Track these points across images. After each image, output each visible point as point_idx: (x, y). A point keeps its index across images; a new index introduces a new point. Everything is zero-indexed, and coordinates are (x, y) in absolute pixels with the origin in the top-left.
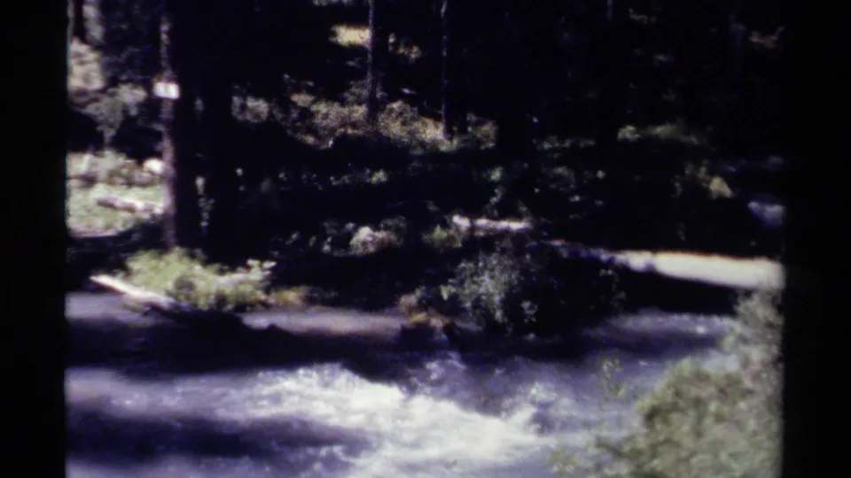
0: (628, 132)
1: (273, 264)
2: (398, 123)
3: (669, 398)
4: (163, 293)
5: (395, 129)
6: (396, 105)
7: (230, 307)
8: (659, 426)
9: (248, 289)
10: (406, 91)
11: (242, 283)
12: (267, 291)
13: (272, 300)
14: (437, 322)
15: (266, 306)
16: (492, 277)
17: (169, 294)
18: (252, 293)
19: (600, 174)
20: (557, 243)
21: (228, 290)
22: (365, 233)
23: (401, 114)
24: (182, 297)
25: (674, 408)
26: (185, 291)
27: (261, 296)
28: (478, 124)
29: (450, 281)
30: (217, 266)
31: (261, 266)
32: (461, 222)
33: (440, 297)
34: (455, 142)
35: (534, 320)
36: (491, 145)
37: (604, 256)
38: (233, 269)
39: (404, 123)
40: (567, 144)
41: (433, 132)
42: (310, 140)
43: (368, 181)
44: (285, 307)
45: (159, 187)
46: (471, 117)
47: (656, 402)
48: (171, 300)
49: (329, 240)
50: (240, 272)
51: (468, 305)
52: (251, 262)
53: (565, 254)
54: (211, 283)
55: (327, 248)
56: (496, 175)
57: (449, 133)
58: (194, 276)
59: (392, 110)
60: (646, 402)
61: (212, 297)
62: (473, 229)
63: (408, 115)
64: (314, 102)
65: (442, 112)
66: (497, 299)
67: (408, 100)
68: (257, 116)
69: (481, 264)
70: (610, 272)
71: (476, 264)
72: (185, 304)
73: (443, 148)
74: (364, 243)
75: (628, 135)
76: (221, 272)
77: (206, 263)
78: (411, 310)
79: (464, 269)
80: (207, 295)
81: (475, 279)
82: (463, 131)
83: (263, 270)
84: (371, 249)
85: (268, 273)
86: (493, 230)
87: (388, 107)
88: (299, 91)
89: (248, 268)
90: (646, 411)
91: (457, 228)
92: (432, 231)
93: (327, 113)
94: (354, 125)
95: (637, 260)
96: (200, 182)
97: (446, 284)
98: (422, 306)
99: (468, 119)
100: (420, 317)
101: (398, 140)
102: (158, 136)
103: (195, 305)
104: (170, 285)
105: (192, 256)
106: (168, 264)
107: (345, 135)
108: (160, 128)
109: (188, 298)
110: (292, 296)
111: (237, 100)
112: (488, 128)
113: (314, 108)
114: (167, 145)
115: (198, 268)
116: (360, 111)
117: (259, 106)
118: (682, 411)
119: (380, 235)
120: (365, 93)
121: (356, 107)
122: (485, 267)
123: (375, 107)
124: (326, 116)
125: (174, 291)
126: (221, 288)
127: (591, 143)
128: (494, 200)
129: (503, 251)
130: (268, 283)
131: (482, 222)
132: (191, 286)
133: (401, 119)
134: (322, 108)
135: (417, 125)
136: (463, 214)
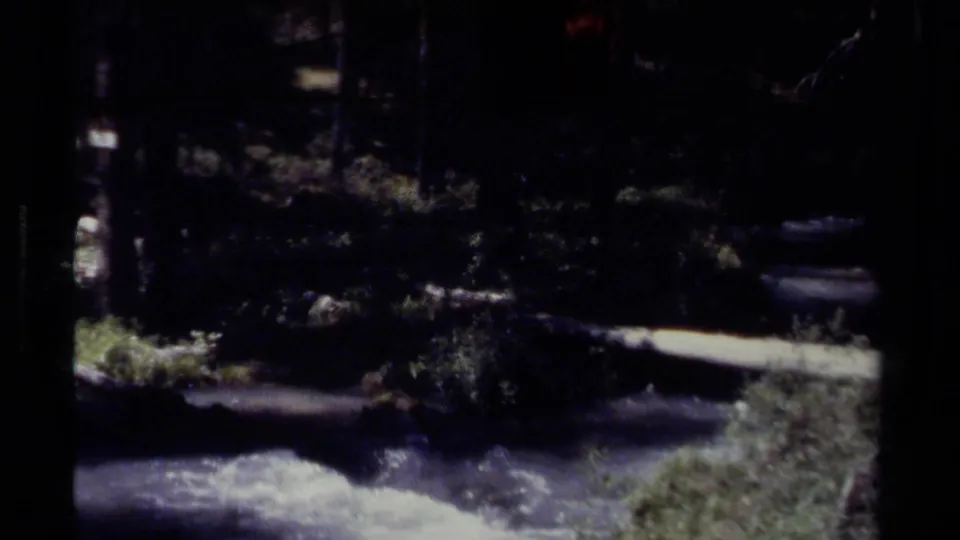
0: (627, 194)
1: (219, 335)
2: (367, 181)
3: (664, 491)
4: (94, 367)
5: (363, 186)
6: (364, 160)
7: (170, 383)
8: (649, 523)
9: (191, 363)
10: (378, 144)
11: (184, 356)
12: (212, 366)
13: (218, 375)
14: (404, 403)
15: (210, 384)
16: (467, 354)
17: (101, 367)
18: (195, 367)
19: (594, 241)
20: (542, 316)
21: (169, 364)
22: (325, 301)
23: (369, 170)
24: (115, 371)
25: (670, 502)
26: (118, 365)
27: (205, 370)
28: (458, 183)
29: (420, 357)
30: (156, 337)
31: (206, 338)
32: (436, 292)
33: (409, 375)
34: (432, 202)
35: (514, 402)
36: (472, 206)
37: (595, 332)
38: (174, 342)
39: (373, 181)
40: (559, 206)
41: (406, 191)
42: (266, 198)
43: (331, 243)
44: (233, 385)
45: (92, 248)
46: (451, 175)
47: (649, 496)
48: (102, 374)
49: (285, 309)
50: (183, 344)
51: (439, 384)
52: (194, 333)
53: (550, 327)
54: (149, 355)
55: (281, 319)
56: (476, 240)
57: (424, 192)
58: (128, 348)
59: (360, 165)
60: (638, 496)
61: (150, 371)
62: (447, 299)
63: (378, 172)
64: (272, 155)
65: (418, 169)
66: (472, 377)
67: (379, 154)
68: (207, 170)
69: (455, 340)
70: (601, 350)
71: (450, 340)
72: (118, 379)
73: (416, 208)
74: (325, 313)
75: (628, 198)
76: (161, 344)
77: (142, 335)
78: (376, 389)
79: (437, 344)
80: (144, 369)
81: (449, 355)
82: (440, 190)
83: (208, 342)
84: (332, 320)
85: (214, 345)
86: (471, 300)
87: (357, 161)
88: (254, 142)
89: (192, 340)
90: (637, 505)
91: (430, 297)
92: (402, 300)
93: (287, 168)
94: (316, 181)
95: (633, 337)
96: (139, 242)
97: (416, 361)
98: (387, 385)
99: (447, 176)
100: (385, 397)
101: (367, 199)
102: (93, 192)
103: (130, 379)
104: (102, 358)
105: (128, 326)
106: (99, 334)
107: (306, 193)
108: (96, 181)
109: (122, 371)
110: (240, 371)
111: (183, 152)
112: (470, 187)
113: (272, 161)
114: (102, 201)
115: (134, 339)
116: (324, 166)
117: (209, 158)
118: (678, 507)
119: (343, 305)
120: (330, 145)
121: (319, 162)
122: (459, 343)
123: (341, 162)
124: (285, 171)
125: (108, 365)
126: (160, 361)
127: (585, 205)
128: (471, 268)
129: (481, 325)
130: (213, 357)
131: (459, 292)
132: (125, 359)
133: (370, 176)
134: (280, 161)
135: (388, 182)
136: (437, 284)
